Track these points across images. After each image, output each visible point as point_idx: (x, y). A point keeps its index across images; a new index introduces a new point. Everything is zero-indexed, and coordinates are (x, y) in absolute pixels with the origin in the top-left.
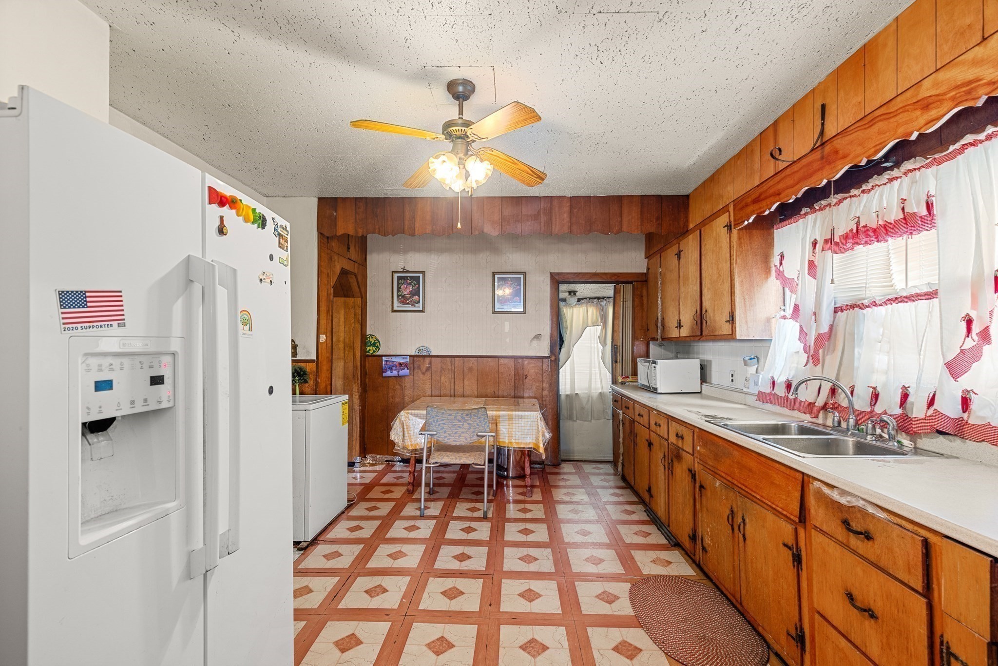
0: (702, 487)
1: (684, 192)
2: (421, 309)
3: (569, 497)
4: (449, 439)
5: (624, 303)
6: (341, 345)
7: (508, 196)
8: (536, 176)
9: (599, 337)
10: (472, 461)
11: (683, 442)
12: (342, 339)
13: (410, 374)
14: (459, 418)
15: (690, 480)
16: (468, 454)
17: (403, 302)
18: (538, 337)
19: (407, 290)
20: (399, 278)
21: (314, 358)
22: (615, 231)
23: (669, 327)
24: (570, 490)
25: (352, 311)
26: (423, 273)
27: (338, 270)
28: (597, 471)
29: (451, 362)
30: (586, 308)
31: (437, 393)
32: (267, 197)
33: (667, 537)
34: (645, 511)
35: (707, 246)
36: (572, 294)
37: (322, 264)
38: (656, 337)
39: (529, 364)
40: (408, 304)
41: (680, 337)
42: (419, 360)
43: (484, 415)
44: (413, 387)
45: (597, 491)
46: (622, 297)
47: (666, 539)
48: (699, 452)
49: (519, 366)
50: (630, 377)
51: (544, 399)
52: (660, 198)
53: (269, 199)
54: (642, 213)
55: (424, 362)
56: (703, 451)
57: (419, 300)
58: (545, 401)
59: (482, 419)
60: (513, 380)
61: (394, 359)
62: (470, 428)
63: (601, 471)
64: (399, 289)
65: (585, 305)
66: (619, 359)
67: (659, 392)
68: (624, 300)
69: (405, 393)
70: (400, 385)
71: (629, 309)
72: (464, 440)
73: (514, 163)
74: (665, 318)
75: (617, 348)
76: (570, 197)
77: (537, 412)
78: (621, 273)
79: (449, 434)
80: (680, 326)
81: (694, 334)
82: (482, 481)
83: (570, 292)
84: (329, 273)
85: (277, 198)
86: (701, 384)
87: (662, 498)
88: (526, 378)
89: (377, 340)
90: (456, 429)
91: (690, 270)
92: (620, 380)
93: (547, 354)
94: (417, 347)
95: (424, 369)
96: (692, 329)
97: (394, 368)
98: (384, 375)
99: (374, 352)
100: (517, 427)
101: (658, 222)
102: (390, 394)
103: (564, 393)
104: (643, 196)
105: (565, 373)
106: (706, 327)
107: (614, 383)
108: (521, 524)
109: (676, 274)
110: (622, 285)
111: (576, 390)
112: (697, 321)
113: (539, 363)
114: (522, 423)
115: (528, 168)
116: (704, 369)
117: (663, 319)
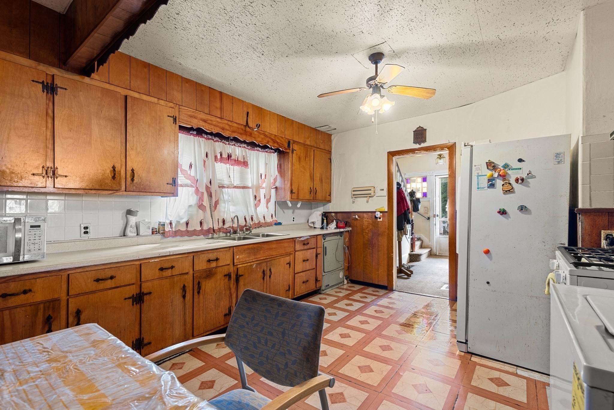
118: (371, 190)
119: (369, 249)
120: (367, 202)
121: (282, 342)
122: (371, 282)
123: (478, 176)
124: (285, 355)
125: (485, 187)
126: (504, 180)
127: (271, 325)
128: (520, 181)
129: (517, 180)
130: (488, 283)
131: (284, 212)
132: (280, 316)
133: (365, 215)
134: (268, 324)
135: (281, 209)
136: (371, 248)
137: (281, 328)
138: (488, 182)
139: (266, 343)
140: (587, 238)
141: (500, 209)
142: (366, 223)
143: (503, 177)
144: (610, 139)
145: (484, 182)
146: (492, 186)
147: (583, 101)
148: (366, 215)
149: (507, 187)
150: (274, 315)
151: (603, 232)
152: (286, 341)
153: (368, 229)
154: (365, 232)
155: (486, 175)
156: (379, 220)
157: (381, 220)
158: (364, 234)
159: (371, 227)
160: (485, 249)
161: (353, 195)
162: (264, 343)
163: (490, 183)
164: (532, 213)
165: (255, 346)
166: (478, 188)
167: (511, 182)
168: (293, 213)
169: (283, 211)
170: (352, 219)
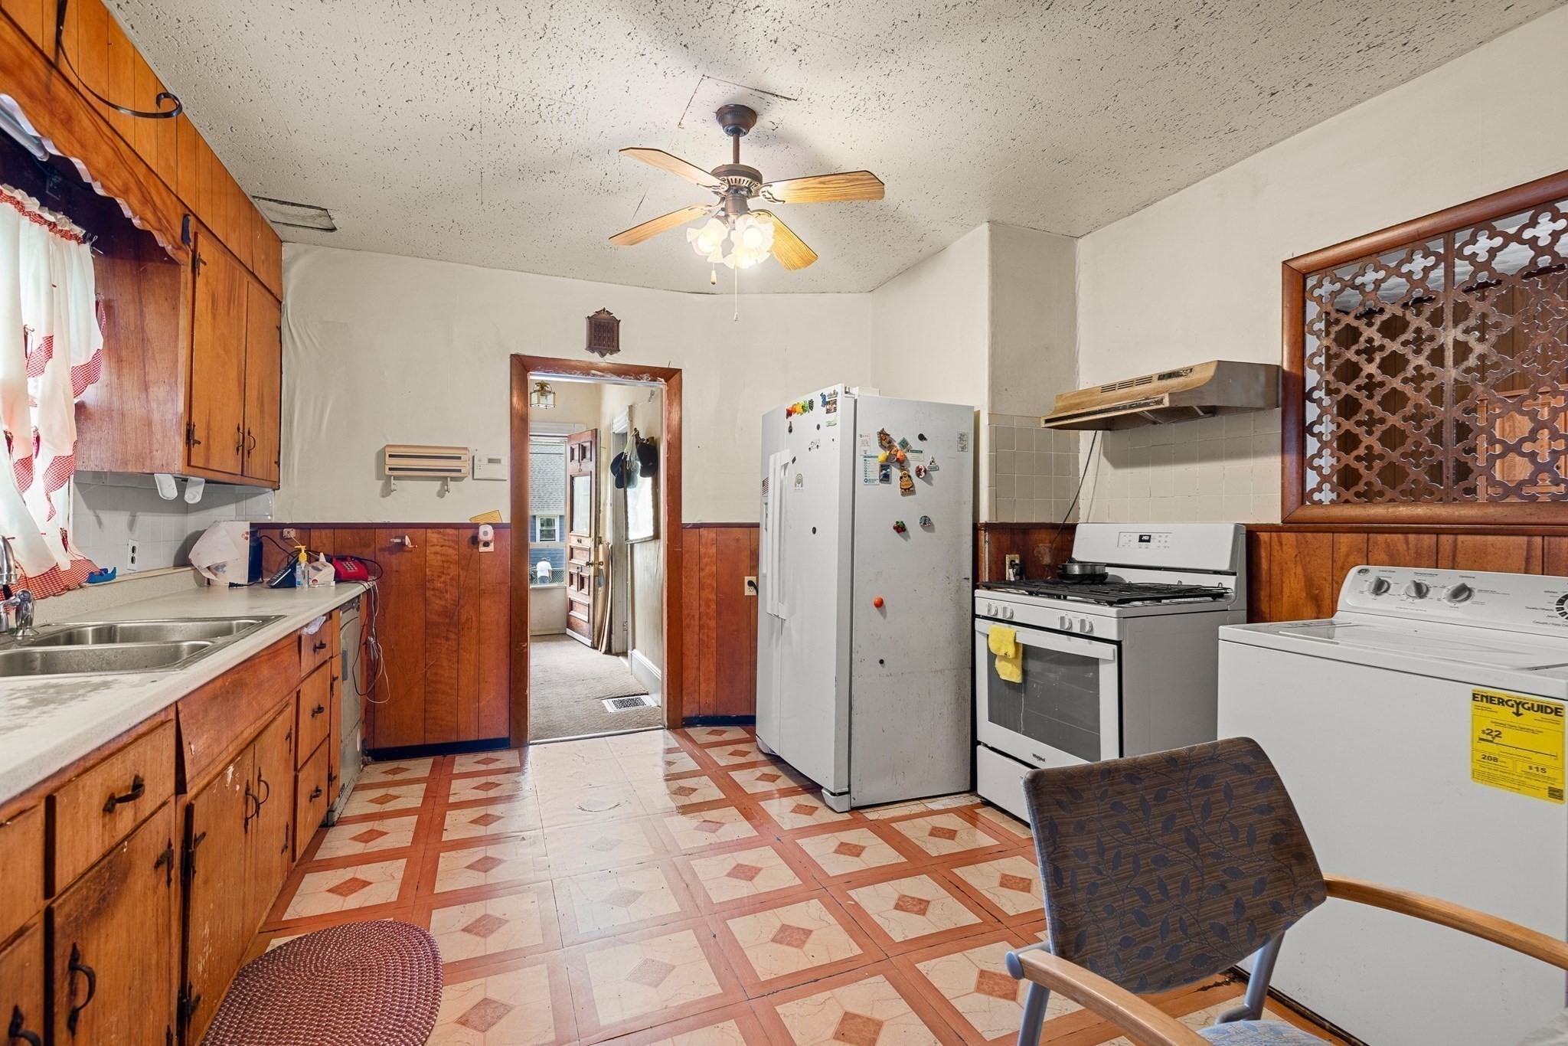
118: (460, 458)
119: (447, 639)
120: (441, 494)
121: (1199, 863)
122: (453, 739)
123: (865, 457)
124: (1225, 888)
125: (876, 480)
126: (902, 468)
127: (1147, 839)
128: (923, 474)
129: (918, 471)
130: (882, 662)
131: (100, 523)
132: (1155, 805)
133: (433, 536)
134: (1141, 843)
135: (89, 508)
136: (452, 636)
137: (1176, 831)
138: (881, 471)
139: (1164, 891)
140: (993, 566)
141: (897, 522)
142: (434, 561)
143: (902, 463)
144: (1044, 426)
145: (875, 473)
146: (886, 478)
147: (989, 359)
148: (436, 535)
149: (907, 484)
150: (1137, 810)
151: (1007, 557)
152: (1211, 854)
153: (442, 579)
154: (433, 589)
155: (877, 457)
156: (482, 549)
157: (491, 548)
158: (429, 593)
159: (453, 571)
160: (875, 599)
161: (390, 469)
162: (1160, 897)
163: (884, 472)
164: (936, 530)
165: (1142, 920)
166: (866, 481)
167: (910, 474)
168: (131, 525)
169: (97, 517)
170: (382, 550)
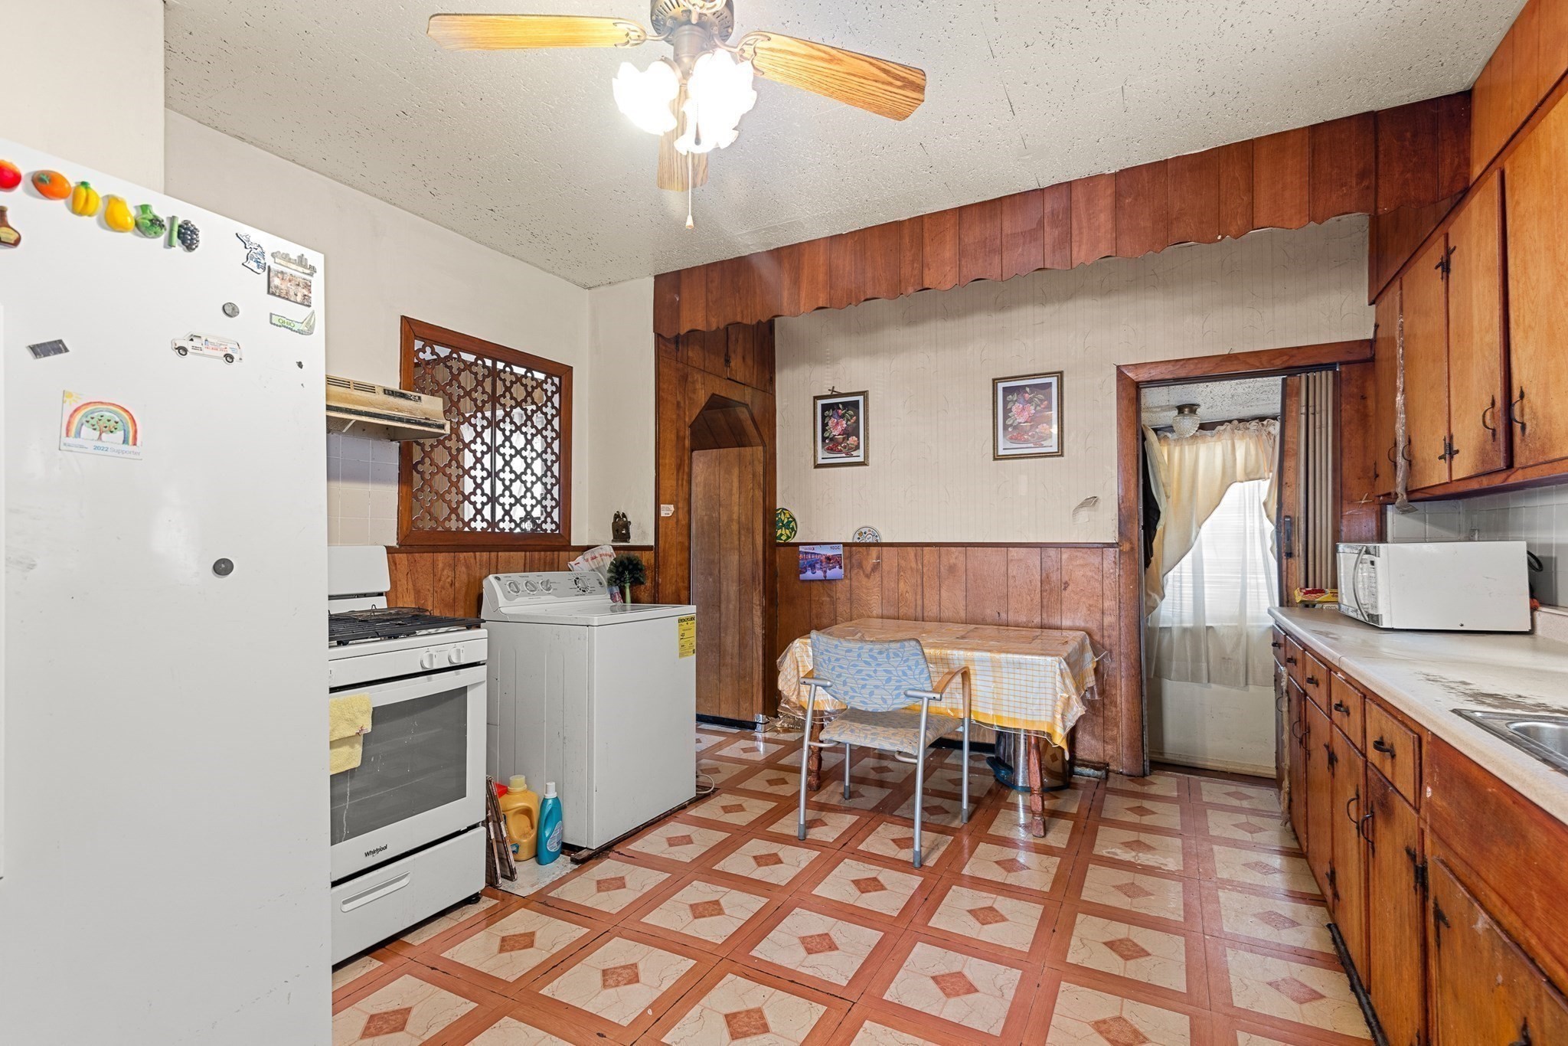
0: (1439, 916)
1: (1452, 85)
2: (861, 459)
3: (1134, 854)
4: (852, 697)
5: (1311, 417)
6: (735, 527)
7: (973, 202)
8: (899, 83)
9: (1265, 504)
10: (896, 745)
11: (1393, 766)
12: (735, 517)
13: (845, 576)
14: (865, 657)
15: (1412, 884)
16: (892, 730)
17: (832, 449)
18: (1092, 502)
19: (836, 429)
20: (825, 407)
21: (652, 543)
22: (1233, 229)
23: (1424, 460)
24: (1144, 837)
25: (750, 468)
26: (864, 393)
27: (702, 397)
28: (1235, 802)
29: (916, 555)
30: (1229, 442)
31: (892, 611)
32: (589, 288)
33: (1372, 1020)
34: (1329, 926)
35: (1522, 205)
36: (1186, 411)
37: (664, 386)
38: (1392, 491)
39: (1071, 559)
40: (840, 451)
41: (1451, 481)
42: (859, 552)
43: (917, 655)
44: (851, 601)
45: (1212, 849)
46: (1303, 402)
47: (1369, 1024)
48: (1430, 803)
49: (1050, 563)
50: (1328, 591)
51: (1106, 633)
52: (1371, 121)
53: (593, 290)
54: (1313, 169)
55: (868, 554)
56: (1440, 803)
57: (859, 443)
58: (1109, 637)
59: (911, 663)
60: (1038, 590)
61: (818, 550)
62: (889, 680)
63: (1245, 804)
64: (824, 425)
65: (1226, 436)
66: (1299, 548)
67: (1384, 626)
68: (1311, 410)
69: (838, 609)
70: (829, 596)
71: (1324, 430)
72: (880, 702)
73: (832, 60)
74: (1413, 439)
75: (1291, 523)
76: (1116, 174)
77: (1053, 658)
78: (1298, 348)
79: (851, 688)
80: (1450, 452)
81: (1489, 468)
82: (958, 787)
83: (1181, 409)
84: (682, 402)
85: (602, 289)
86: (1533, 609)
87: (1354, 909)
88: (1065, 589)
89: (791, 517)
90: (863, 679)
91: (1475, 291)
92: (1298, 596)
93: (1112, 537)
94: (856, 529)
95: (869, 569)
96: (1483, 455)
97: (818, 566)
98: (802, 577)
99: (788, 537)
100: (1012, 687)
101: (1365, 183)
102: (814, 611)
103: (1176, 625)
104: (1314, 128)
105: (1181, 582)
106: (1523, 440)
107: (1285, 604)
108: (985, 894)
109: (1439, 319)
110: (1303, 376)
111: (1207, 620)
112: (1494, 430)
113: (1094, 559)
114: (1023, 677)
115: (871, 63)
116: (1539, 568)
117: (1410, 441)
